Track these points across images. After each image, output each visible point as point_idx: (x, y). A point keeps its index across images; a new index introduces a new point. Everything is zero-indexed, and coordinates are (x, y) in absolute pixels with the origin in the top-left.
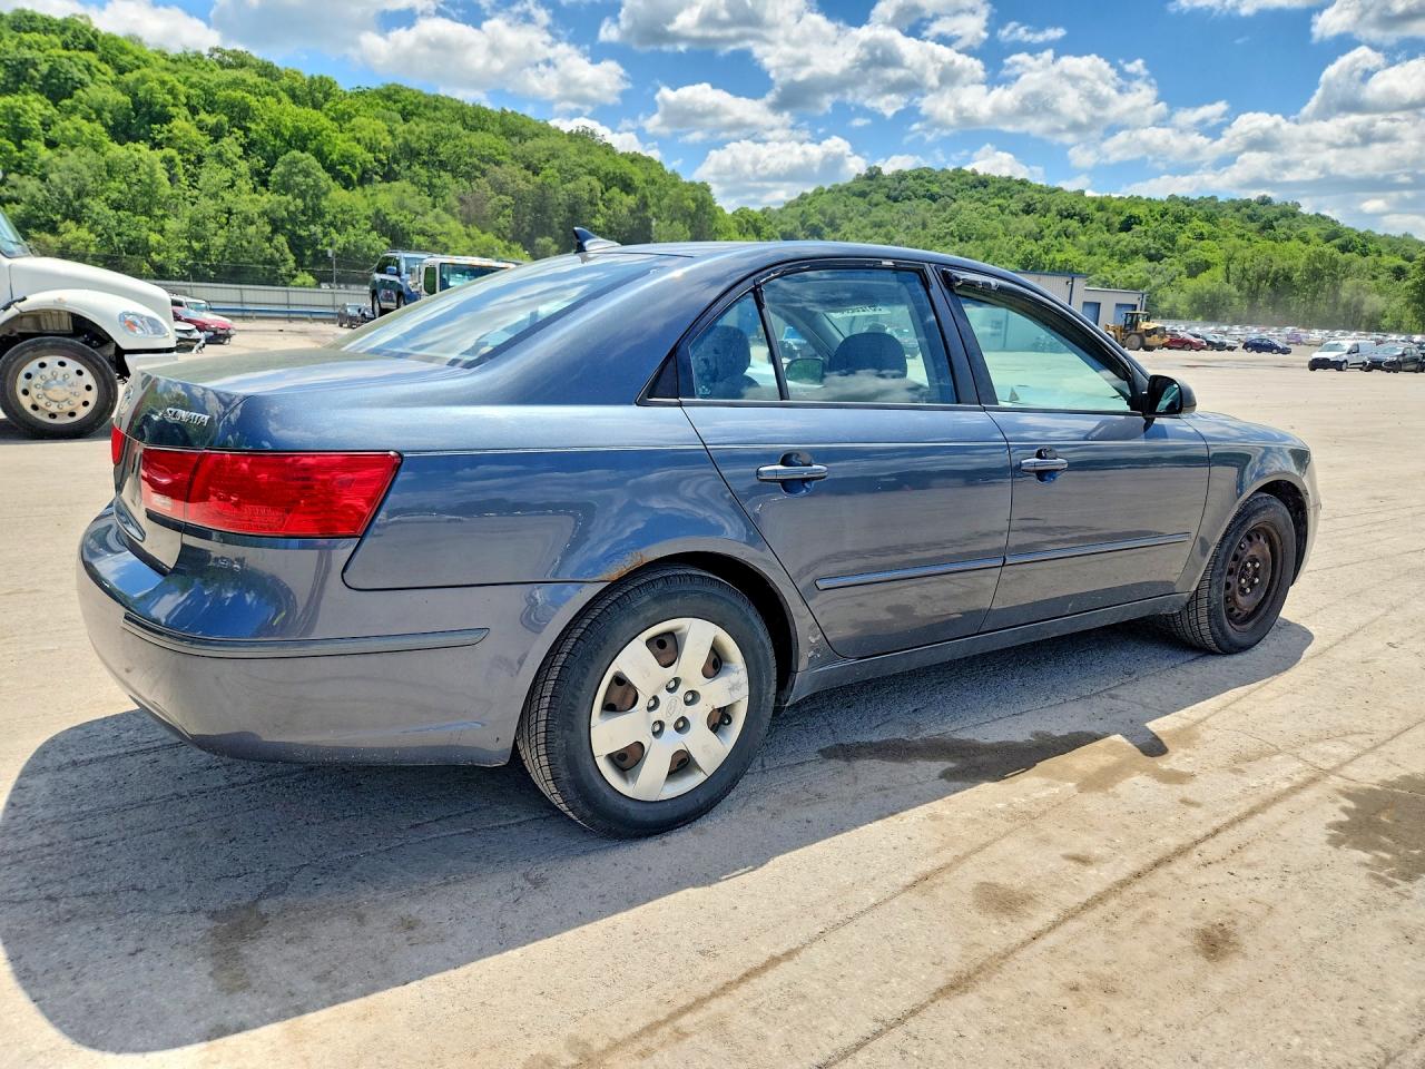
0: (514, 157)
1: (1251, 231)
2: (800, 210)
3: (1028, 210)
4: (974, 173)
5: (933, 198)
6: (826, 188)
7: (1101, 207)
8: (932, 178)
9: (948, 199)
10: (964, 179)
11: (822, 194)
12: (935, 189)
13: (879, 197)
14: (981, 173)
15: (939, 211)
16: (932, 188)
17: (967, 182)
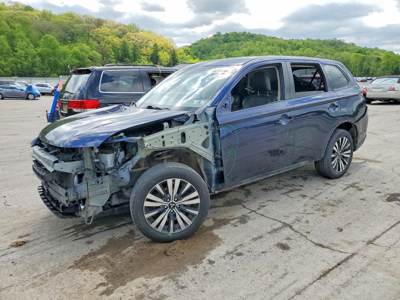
0: (113, 33)
1: (333, 48)
2: (198, 46)
3: (268, 44)
4: (249, 33)
5: (238, 41)
6: (204, 39)
7: (290, 42)
8: (237, 35)
9: (243, 41)
10: (246, 35)
11: (203, 41)
12: (238, 38)
13: (222, 41)
14: (252, 33)
15: (240, 45)
16: (237, 38)
17: (248, 36)
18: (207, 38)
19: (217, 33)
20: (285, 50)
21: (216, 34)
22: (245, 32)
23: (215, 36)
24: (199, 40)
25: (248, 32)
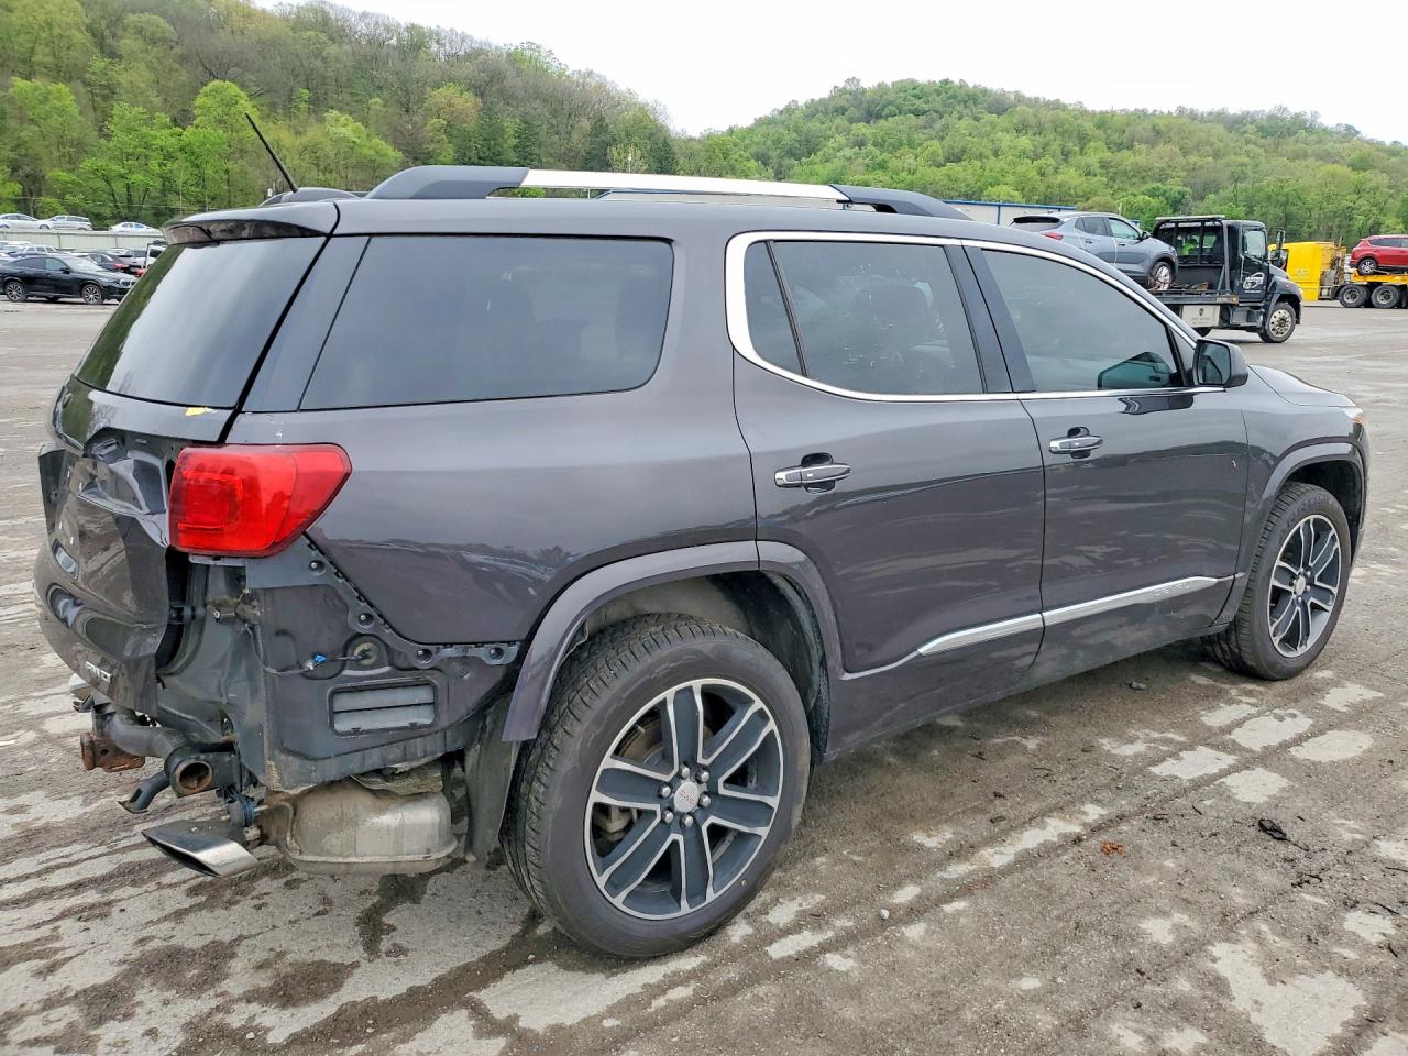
2: (773, 129)
3: (1022, 127)
4: (963, 85)
5: (919, 113)
6: (800, 105)
7: (1103, 121)
8: (917, 92)
9: (935, 115)
10: (951, 92)
11: (796, 110)
12: (921, 104)
13: (858, 113)
14: (971, 85)
15: (925, 127)
16: (917, 102)
17: (954, 97)
18: (813, 100)
19: (848, 81)
20: (1082, 150)
21: (841, 86)
22: (946, 82)
23: (839, 92)
24: (781, 107)
25: (957, 82)
